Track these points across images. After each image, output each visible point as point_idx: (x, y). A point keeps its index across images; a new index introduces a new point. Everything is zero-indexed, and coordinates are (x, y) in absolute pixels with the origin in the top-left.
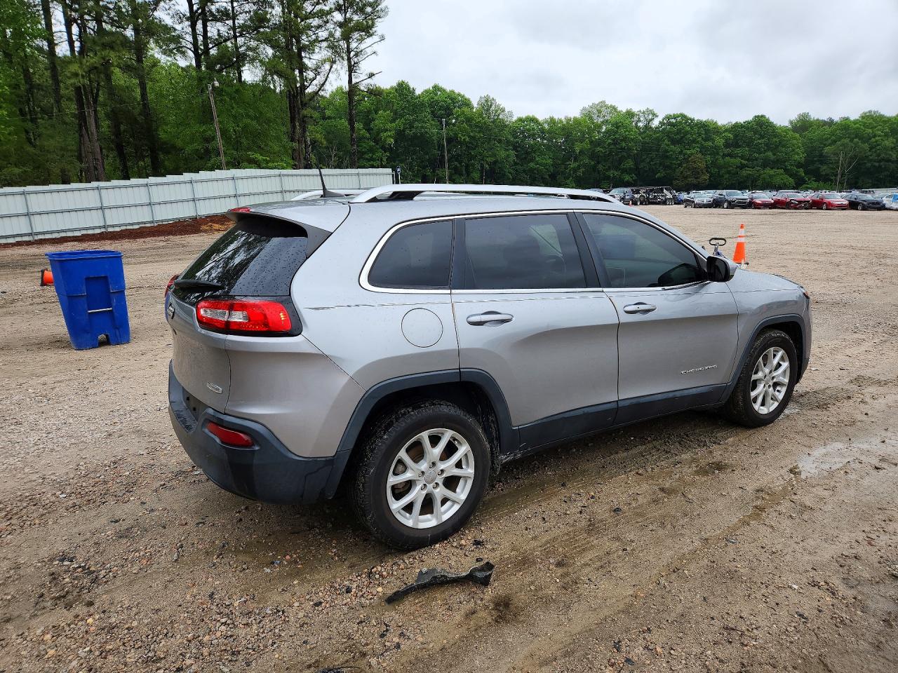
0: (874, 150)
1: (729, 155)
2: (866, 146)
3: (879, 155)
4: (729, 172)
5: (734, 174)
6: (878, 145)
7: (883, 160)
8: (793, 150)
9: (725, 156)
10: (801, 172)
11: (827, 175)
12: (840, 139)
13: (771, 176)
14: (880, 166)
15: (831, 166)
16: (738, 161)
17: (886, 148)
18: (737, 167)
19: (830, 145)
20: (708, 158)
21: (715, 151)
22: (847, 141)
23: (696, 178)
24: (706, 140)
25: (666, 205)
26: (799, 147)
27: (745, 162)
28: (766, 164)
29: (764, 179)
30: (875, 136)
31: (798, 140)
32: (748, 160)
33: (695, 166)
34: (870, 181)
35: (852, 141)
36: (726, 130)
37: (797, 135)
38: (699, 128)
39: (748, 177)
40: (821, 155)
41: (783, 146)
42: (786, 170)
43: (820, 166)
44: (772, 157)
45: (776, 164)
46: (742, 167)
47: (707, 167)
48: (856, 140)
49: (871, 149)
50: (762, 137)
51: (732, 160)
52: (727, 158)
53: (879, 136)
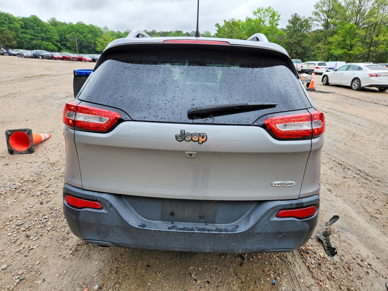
0: (85, 38)
1: (24, 33)
2: (82, 36)
3: (87, 40)
4: (26, 41)
5: (28, 42)
6: (86, 36)
7: (89, 42)
8: (53, 34)
9: (22, 33)
10: (59, 44)
11: (70, 47)
12: (72, 32)
13: (47, 45)
14: (89, 45)
15: (70, 43)
16: (29, 36)
17: (89, 38)
18: (30, 39)
19: (68, 34)
20: (14, 33)
21: (16, 30)
22: (74, 33)
23: (10, 43)
24: (10, 23)
25: (4, 55)
26: (55, 33)
27: (33, 37)
28: (43, 39)
29: (44, 46)
30: (84, 32)
31: (54, 29)
32: (34, 36)
33: (7, 36)
34: (86, 51)
35: (76, 33)
36: (19, 20)
37: (54, 28)
38: (5, 17)
39: (36, 44)
40: (65, 38)
41: (49, 32)
42: (53, 43)
43: (66, 43)
44: (45, 36)
45: (48, 39)
46: (32, 39)
47: (14, 38)
48: (78, 33)
49: (84, 37)
50: (38, 26)
51: (26, 35)
52: (24, 34)
53: (86, 33)
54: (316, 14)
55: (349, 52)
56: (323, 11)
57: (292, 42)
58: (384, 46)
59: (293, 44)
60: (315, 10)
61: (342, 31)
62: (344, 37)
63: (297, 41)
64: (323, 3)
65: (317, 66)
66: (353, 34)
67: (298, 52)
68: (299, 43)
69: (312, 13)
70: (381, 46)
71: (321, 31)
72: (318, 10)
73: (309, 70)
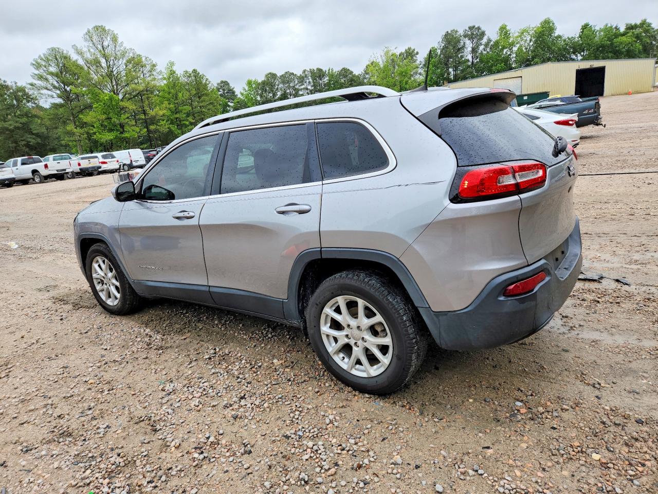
54: (40, 77)
55: (123, 135)
56: (52, 74)
57: (11, 127)
58: (165, 122)
59: (13, 131)
60: (37, 72)
61: (100, 105)
62: (105, 113)
63: (20, 125)
64: (44, 59)
65: (102, 160)
66: (117, 108)
67: (31, 144)
68: (26, 128)
69: (32, 76)
70: (162, 123)
71: (61, 106)
72: (41, 71)
73: (93, 167)
